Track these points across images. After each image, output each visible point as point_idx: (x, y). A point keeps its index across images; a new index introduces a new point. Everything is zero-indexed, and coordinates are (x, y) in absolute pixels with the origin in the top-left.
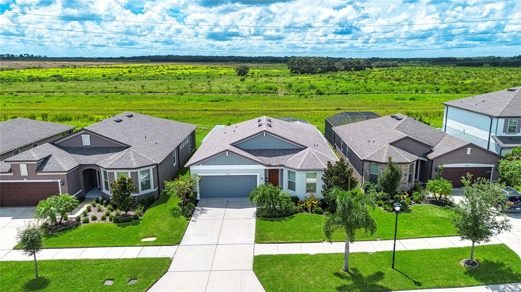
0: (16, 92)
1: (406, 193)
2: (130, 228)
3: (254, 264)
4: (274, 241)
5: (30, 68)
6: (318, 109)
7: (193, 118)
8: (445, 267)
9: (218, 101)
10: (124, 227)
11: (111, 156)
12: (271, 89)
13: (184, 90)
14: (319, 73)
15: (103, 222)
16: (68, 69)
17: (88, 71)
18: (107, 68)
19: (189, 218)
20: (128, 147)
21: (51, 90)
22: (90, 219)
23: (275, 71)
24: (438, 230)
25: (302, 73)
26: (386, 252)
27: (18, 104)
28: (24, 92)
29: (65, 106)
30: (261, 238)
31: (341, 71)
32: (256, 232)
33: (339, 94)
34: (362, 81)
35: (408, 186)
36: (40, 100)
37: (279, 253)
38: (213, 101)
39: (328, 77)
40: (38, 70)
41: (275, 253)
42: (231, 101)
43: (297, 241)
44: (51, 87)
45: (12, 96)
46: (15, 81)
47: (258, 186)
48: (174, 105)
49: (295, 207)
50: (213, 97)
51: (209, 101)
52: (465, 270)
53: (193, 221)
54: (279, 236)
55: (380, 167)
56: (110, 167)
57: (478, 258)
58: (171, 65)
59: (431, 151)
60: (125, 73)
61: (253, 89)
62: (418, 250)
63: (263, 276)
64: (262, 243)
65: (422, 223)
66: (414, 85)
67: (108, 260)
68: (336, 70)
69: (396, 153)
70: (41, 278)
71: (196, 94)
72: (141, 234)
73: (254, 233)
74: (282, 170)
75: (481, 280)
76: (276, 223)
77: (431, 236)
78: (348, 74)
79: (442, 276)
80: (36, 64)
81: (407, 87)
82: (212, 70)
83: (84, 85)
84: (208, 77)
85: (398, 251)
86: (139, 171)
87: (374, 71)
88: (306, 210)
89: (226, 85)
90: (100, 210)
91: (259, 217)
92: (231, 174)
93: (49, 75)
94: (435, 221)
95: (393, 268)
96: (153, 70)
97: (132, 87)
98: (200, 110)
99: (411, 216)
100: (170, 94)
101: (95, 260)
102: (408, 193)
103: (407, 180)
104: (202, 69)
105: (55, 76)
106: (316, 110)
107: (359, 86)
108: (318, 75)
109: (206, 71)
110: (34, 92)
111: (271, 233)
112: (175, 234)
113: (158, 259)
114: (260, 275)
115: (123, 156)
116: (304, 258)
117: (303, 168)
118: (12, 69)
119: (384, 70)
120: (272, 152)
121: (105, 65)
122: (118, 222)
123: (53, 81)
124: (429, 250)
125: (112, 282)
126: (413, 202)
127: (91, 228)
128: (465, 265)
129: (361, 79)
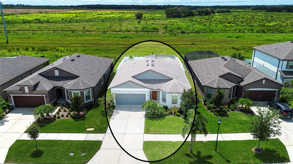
0: (17, 31)
1: (227, 104)
2: (81, 122)
3: (143, 147)
4: (154, 133)
5: (23, 14)
6: (181, 43)
7: (112, 50)
8: (244, 152)
9: (125, 38)
10: (78, 121)
11: (69, 82)
12: (155, 29)
13: (106, 30)
14: (183, 17)
15: (67, 118)
16: (43, 14)
17: (54, 15)
18: (64, 13)
19: (110, 117)
20: (78, 77)
21: (35, 30)
22: (61, 116)
23: (158, 15)
24: (242, 128)
25: (173, 17)
26: (213, 141)
27: (18, 39)
28: (21, 30)
29: (43, 41)
30: (147, 131)
31: (197, 15)
32: (145, 126)
33: (194, 33)
34: (208, 24)
35: (228, 101)
36: (30, 37)
37: (156, 140)
38: (122, 38)
39: (189, 20)
40: (27, 15)
41: (154, 140)
42: (132, 38)
43: (166, 133)
44: (35, 27)
45: (15, 33)
46: (16, 23)
47: (146, 101)
48: (101, 40)
49: (166, 113)
50: (123, 34)
51: (120, 38)
52: (254, 154)
53: (112, 119)
54: (157, 129)
55: (213, 90)
56: (70, 89)
57: (263, 147)
58: (99, 12)
59: (243, 81)
60: (74, 17)
61: (145, 29)
62: (230, 141)
63: (148, 154)
64: (148, 134)
65: (234, 123)
66: (239, 27)
67: (71, 141)
68: (193, 15)
69: (222, 82)
70: (39, 150)
71: (113, 32)
72: (86, 126)
73: (144, 128)
74: (159, 91)
75: (263, 160)
76: (155, 121)
77: (238, 132)
78: (200, 18)
79: (242, 158)
80: (26, 11)
81: (234, 28)
82: (122, 15)
83: (52, 26)
84: (120, 20)
85: (219, 141)
86: (84, 91)
87: (216, 16)
88: (171, 114)
89: (129, 26)
90: (65, 111)
91: (146, 118)
92: (132, 93)
93: (34, 19)
94: (241, 123)
95: (216, 151)
96: (89, 15)
97: (78, 28)
98: (115, 44)
99: (228, 119)
100: (99, 32)
101: (65, 141)
102: (228, 105)
103: (228, 97)
104: (116, 14)
105: (36, 20)
106: (181, 44)
107: (206, 28)
108: (183, 18)
109: (118, 15)
110: (26, 31)
111: (153, 128)
112: (104, 127)
113: (95, 141)
114: (147, 153)
115: (76, 83)
116: (169, 144)
117: (171, 91)
118: (13, 15)
119: (222, 15)
120: (154, 81)
121: (62, 11)
122: (75, 119)
123: (36, 23)
124: (236, 141)
125: (73, 154)
126: (230, 110)
127: (61, 121)
128: (255, 151)
129: (207, 22)
